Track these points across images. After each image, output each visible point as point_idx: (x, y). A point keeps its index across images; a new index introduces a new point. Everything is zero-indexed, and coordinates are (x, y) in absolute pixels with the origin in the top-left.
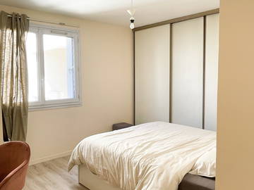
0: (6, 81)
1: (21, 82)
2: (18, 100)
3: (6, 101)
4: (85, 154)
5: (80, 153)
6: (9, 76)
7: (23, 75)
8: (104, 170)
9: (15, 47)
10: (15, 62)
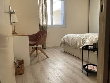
0: (41, 17)
1: (45, 17)
2: (44, 24)
3: (41, 24)
4: (65, 39)
5: (64, 39)
6: (42, 15)
7: (46, 14)
8: (72, 43)
9: (43, 5)
10: (43, 10)
